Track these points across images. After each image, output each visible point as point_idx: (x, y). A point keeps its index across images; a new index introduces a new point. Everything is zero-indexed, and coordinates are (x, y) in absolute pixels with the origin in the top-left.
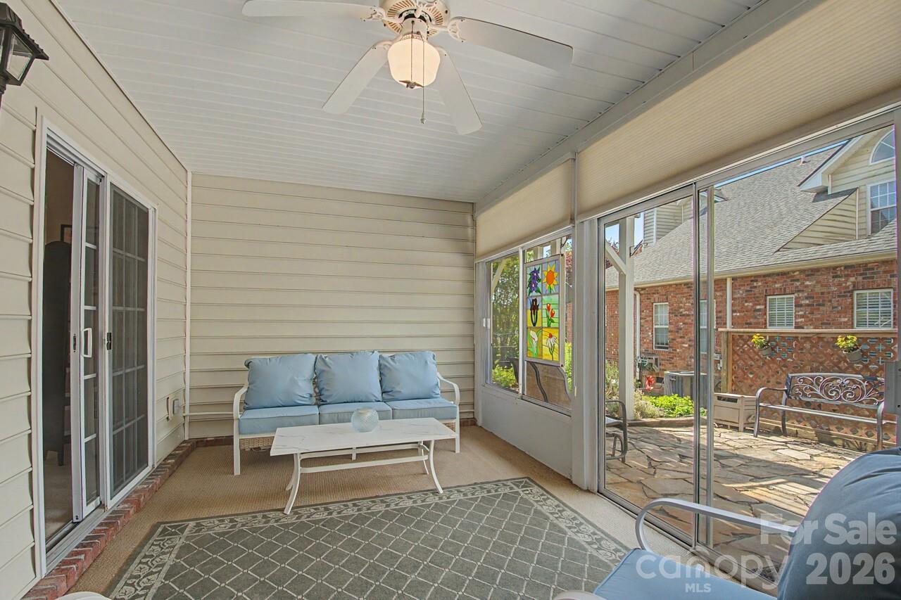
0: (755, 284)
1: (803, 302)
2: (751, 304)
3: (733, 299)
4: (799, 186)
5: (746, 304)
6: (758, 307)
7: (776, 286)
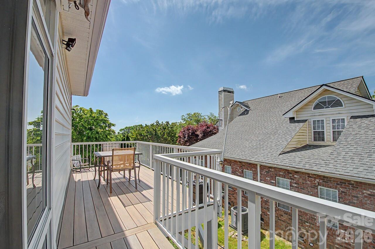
0: (271, 170)
1: (294, 185)
2: (269, 179)
3: (261, 174)
4: (283, 115)
5: (267, 178)
6: (272, 181)
7: (281, 173)
